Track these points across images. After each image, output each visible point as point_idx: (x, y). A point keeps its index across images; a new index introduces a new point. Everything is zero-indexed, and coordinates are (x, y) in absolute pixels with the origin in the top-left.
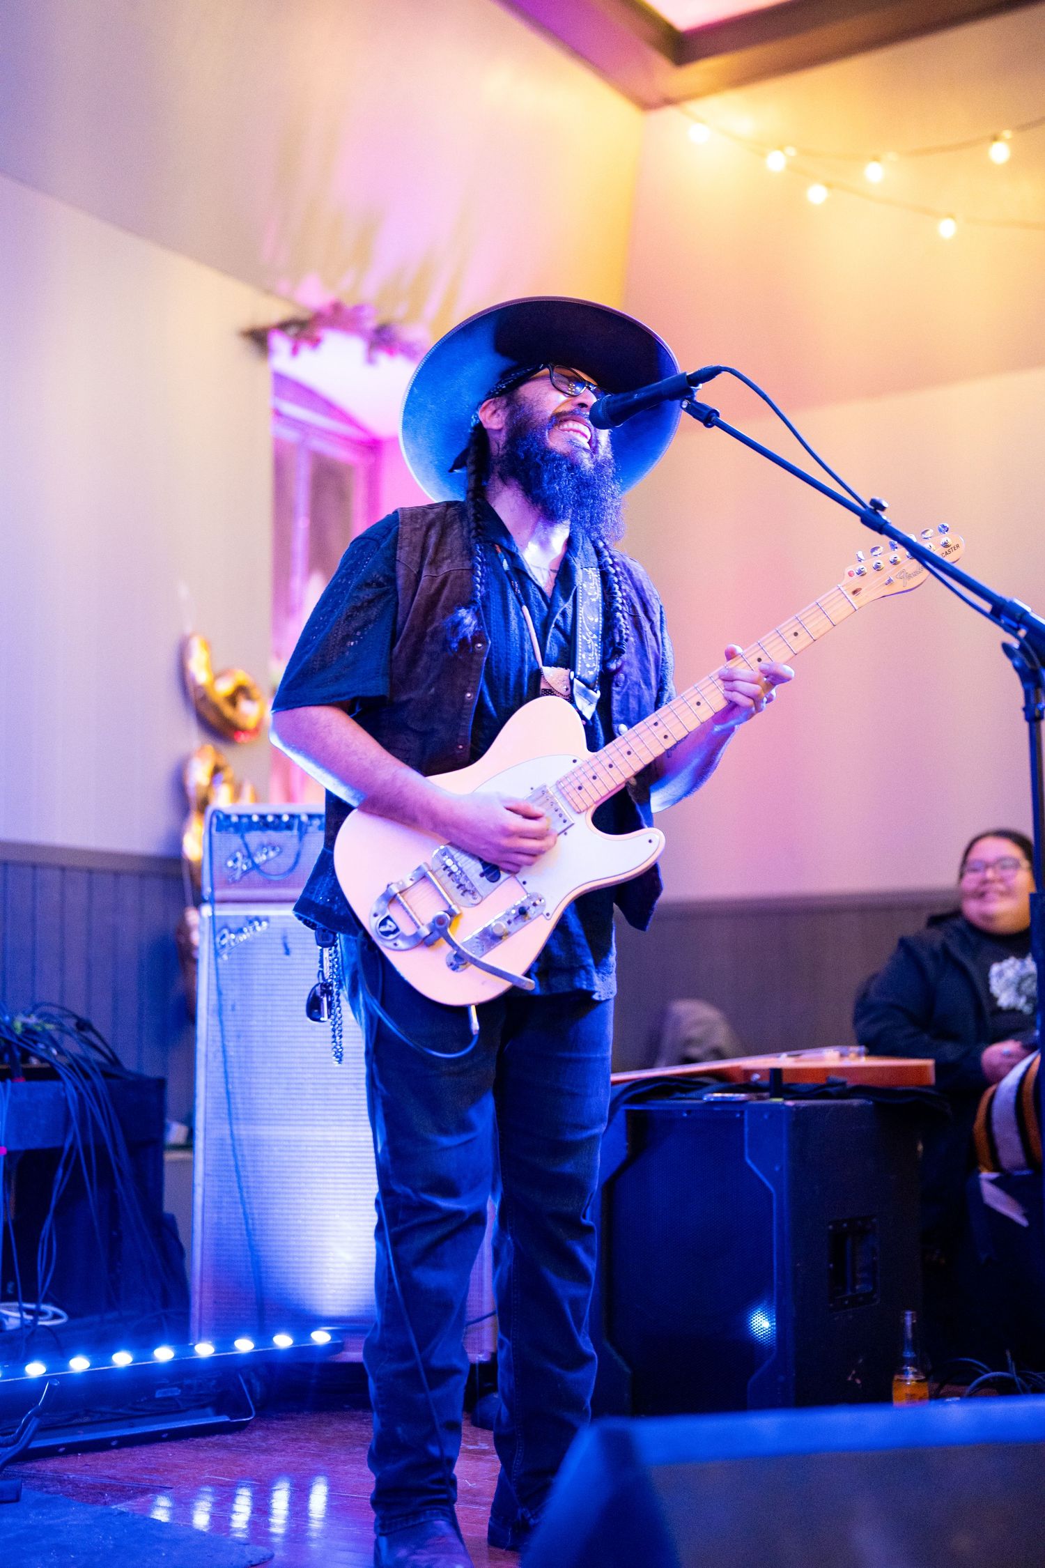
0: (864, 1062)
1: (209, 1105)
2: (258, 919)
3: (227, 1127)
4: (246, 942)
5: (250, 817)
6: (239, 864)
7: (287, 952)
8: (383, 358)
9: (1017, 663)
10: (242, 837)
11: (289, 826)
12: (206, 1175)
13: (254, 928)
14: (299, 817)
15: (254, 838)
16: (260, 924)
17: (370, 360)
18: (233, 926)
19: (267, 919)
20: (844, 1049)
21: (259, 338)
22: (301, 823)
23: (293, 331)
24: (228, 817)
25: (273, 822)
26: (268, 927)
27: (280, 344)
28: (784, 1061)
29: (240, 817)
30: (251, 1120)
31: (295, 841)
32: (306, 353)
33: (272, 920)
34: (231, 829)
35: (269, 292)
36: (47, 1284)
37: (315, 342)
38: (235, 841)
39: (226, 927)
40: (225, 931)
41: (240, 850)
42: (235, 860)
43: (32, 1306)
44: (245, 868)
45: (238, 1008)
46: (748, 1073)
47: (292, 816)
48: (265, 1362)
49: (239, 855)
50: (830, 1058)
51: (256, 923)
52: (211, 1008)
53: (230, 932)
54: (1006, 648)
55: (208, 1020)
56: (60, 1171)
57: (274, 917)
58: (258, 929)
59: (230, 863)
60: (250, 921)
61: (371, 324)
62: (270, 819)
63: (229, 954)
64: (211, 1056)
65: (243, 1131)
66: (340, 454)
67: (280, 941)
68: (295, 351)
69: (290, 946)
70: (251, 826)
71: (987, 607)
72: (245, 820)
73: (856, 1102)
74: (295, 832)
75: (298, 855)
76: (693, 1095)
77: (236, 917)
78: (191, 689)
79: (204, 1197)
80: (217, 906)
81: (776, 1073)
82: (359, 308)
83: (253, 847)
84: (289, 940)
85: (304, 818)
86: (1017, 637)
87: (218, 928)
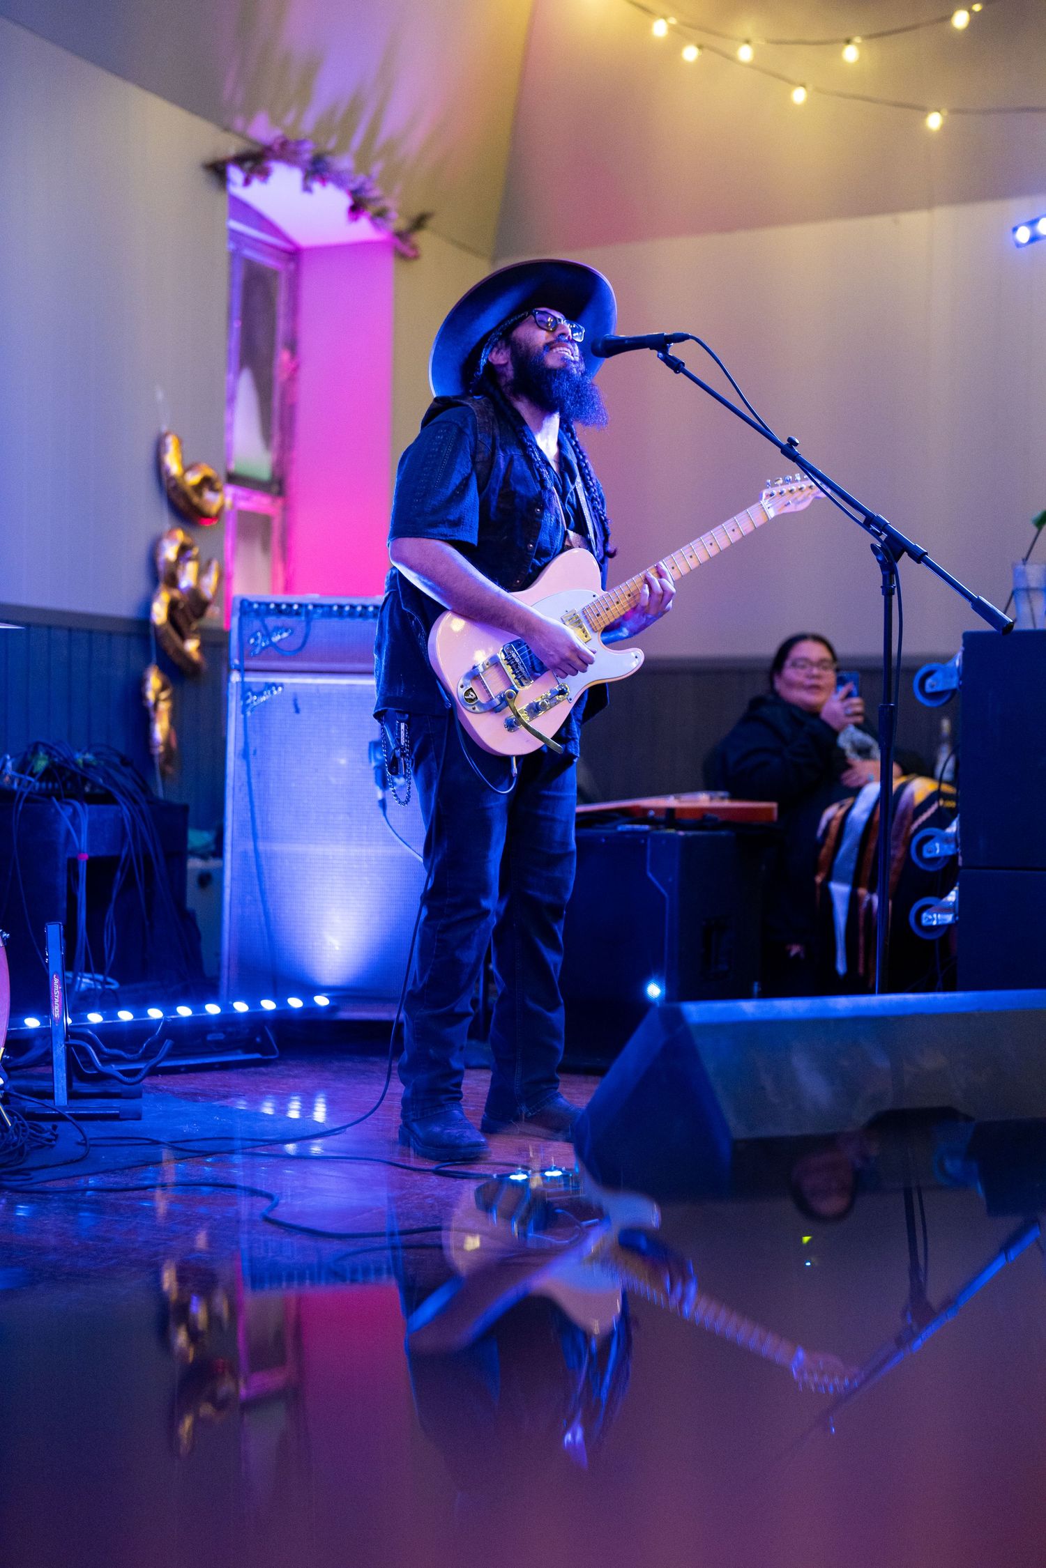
0: (727, 804)
1: (235, 826)
2: (276, 685)
3: (252, 843)
4: (265, 702)
5: (268, 605)
6: (259, 641)
7: (297, 711)
8: (316, 186)
9: (880, 559)
10: (263, 621)
11: (297, 613)
12: (232, 879)
13: (272, 692)
14: (306, 606)
15: (272, 621)
16: (277, 689)
17: (307, 189)
18: (255, 689)
19: (282, 685)
20: (713, 794)
21: (218, 170)
22: (308, 613)
23: (248, 165)
24: (251, 604)
25: (285, 609)
26: (282, 691)
27: (236, 175)
28: (671, 802)
29: (260, 604)
30: (267, 838)
31: (304, 624)
32: (256, 183)
33: (285, 686)
34: (252, 614)
35: (227, 129)
36: (112, 958)
37: (265, 174)
38: (257, 624)
39: (250, 690)
40: (249, 694)
41: (260, 631)
42: (256, 639)
43: (100, 977)
44: (263, 644)
45: (258, 752)
46: (645, 810)
47: (300, 605)
48: (283, 1018)
49: (259, 634)
50: (703, 800)
51: (274, 688)
52: (237, 752)
53: (253, 694)
54: (873, 547)
55: (235, 762)
56: (119, 874)
57: (286, 684)
58: (275, 692)
59: (252, 641)
60: (269, 686)
61: (307, 156)
62: (284, 607)
63: (252, 711)
64: (237, 789)
65: (262, 846)
66: (268, 262)
67: (291, 702)
68: (247, 182)
69: (299, 706)
70: (269, 612)
71: (861, 518)
72: (263, 607)
73: (723, 833)
74: (303, 618)
75: (306, 636)
76: (608, 826)
77: (257, 683)
78: (165, 479)
79: (231, 895)
80: (246, 674)
81: (670, 811)
82: (300, 143)
83: (270, 628)
84: (299, 702)
85: (310, 607)
86: (880, 540)
87: (245, 689)
